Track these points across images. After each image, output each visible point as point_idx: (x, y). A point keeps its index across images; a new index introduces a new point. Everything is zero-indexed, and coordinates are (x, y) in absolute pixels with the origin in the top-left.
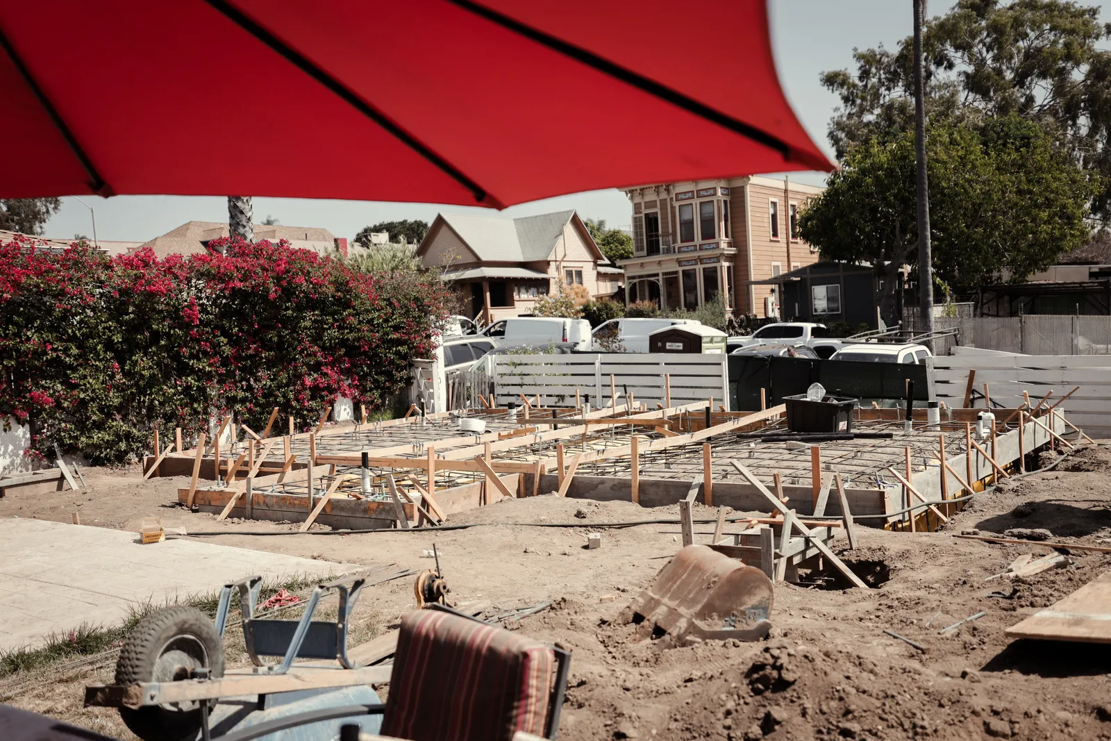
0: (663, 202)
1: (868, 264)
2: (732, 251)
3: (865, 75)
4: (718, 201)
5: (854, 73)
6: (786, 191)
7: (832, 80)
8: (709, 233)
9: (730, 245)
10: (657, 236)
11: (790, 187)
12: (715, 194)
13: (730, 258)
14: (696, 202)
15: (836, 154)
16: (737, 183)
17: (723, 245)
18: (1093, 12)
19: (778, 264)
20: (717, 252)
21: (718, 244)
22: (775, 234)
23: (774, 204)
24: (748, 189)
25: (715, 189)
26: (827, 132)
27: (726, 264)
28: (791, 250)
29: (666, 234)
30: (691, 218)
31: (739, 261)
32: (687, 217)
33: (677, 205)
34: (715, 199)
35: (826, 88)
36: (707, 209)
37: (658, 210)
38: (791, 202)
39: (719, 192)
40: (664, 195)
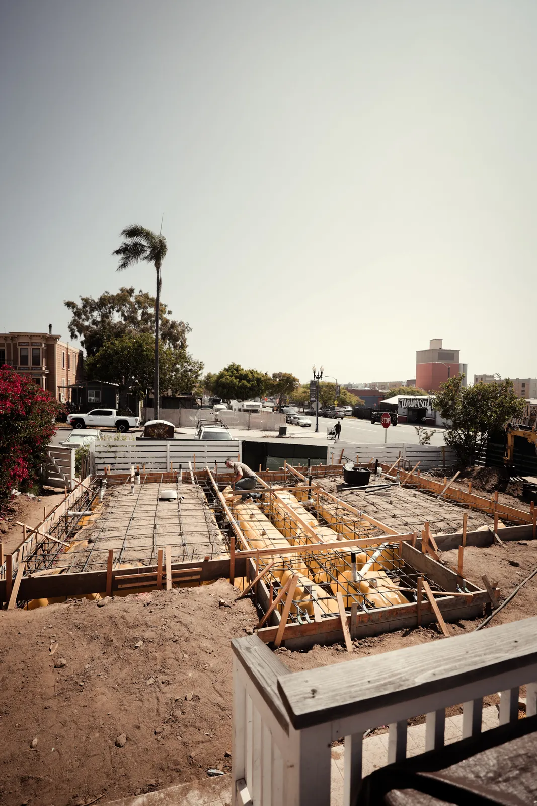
0: (9, 345)
1: (117, 385)
2: (47, 372)
3: (84, 307)
4: (43, 349)
5: (80, 304)
6: (67, 348)
7: (70, 305)
8: (36, 362)
9: (46, 369)
10: (4, 360)
11: (69, 348)
12: (41, 345)
13: (46, 375)
14: (30, 348)
15: (71, 335)
16: (51, 342)
17: (44, 369)
18: (166, 306)
19: (64, 379)
20: (42, 372)
21: (41, 369)
22: (64, 367)
23: (64, 353)
24: (56, 345)
25: (41, 343)
26: (68, 326)
27: (44, 377)
28: (68, 374)
29: (9, 360)
30: (26, 354)
31: (51, 377)
32: (24, 353)
33: (19, 348)
34: (41, 348)
35: (66, 307)
36: (37, 351)
37: (5, 348)
38: (69, 354)
39: (43, 345)
40: (9, 342)
